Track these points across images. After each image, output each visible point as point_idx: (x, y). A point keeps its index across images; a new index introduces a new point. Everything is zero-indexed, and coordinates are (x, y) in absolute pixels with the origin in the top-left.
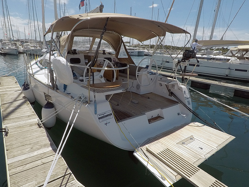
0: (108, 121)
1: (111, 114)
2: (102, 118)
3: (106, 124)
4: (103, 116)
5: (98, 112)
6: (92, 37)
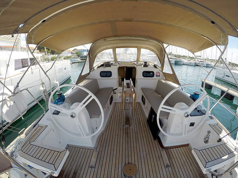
6: (136, 47)
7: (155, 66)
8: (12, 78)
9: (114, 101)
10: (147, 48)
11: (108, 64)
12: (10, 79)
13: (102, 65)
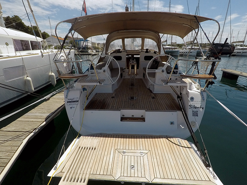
0: (73, 106)
1: (78, 101)
2: (70, 102)
3: (71, 108)
4: (71, 101)
5: (69, 97)
6: (141, 38)
7: (155, 52)
8: (23, 57)
9: (123, 78)
10: (149, 38)
11: (118, 51)
12: (21, 57)
13: (114, 52)
